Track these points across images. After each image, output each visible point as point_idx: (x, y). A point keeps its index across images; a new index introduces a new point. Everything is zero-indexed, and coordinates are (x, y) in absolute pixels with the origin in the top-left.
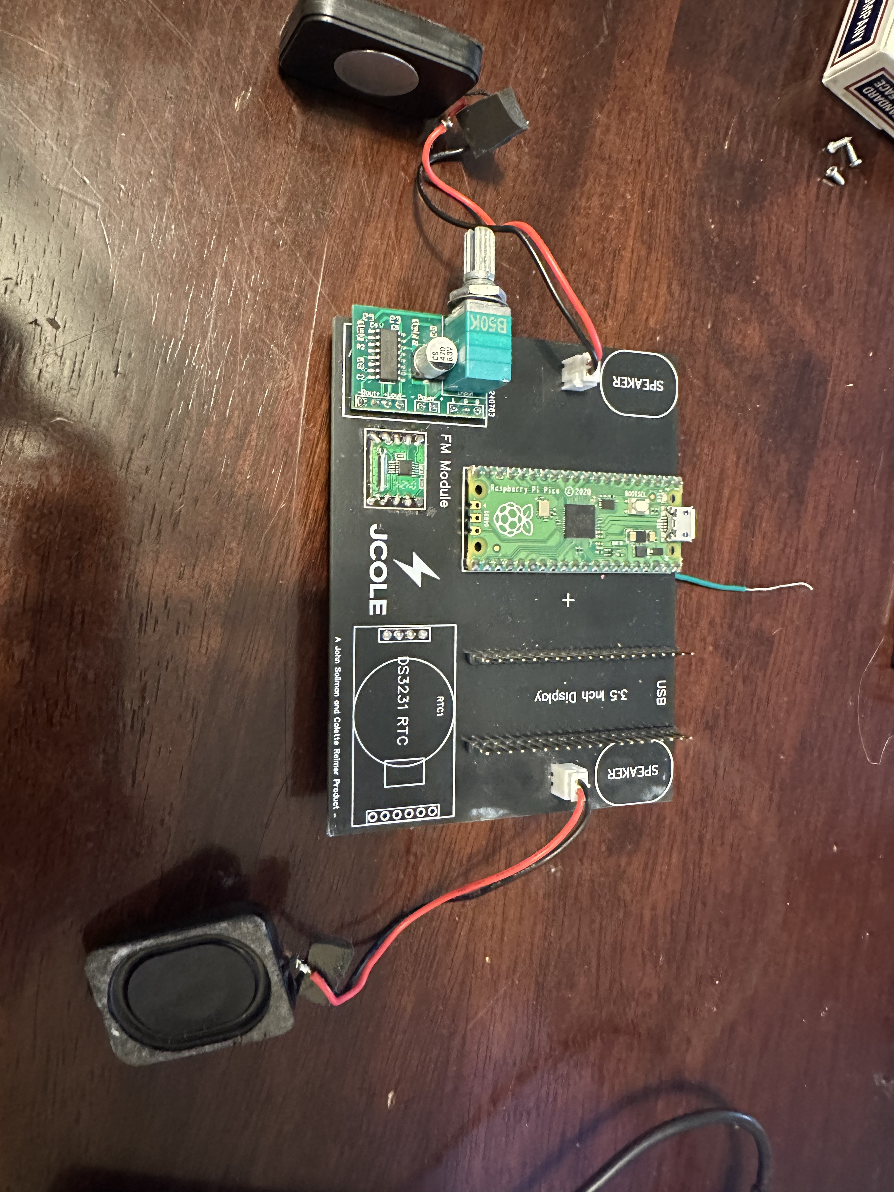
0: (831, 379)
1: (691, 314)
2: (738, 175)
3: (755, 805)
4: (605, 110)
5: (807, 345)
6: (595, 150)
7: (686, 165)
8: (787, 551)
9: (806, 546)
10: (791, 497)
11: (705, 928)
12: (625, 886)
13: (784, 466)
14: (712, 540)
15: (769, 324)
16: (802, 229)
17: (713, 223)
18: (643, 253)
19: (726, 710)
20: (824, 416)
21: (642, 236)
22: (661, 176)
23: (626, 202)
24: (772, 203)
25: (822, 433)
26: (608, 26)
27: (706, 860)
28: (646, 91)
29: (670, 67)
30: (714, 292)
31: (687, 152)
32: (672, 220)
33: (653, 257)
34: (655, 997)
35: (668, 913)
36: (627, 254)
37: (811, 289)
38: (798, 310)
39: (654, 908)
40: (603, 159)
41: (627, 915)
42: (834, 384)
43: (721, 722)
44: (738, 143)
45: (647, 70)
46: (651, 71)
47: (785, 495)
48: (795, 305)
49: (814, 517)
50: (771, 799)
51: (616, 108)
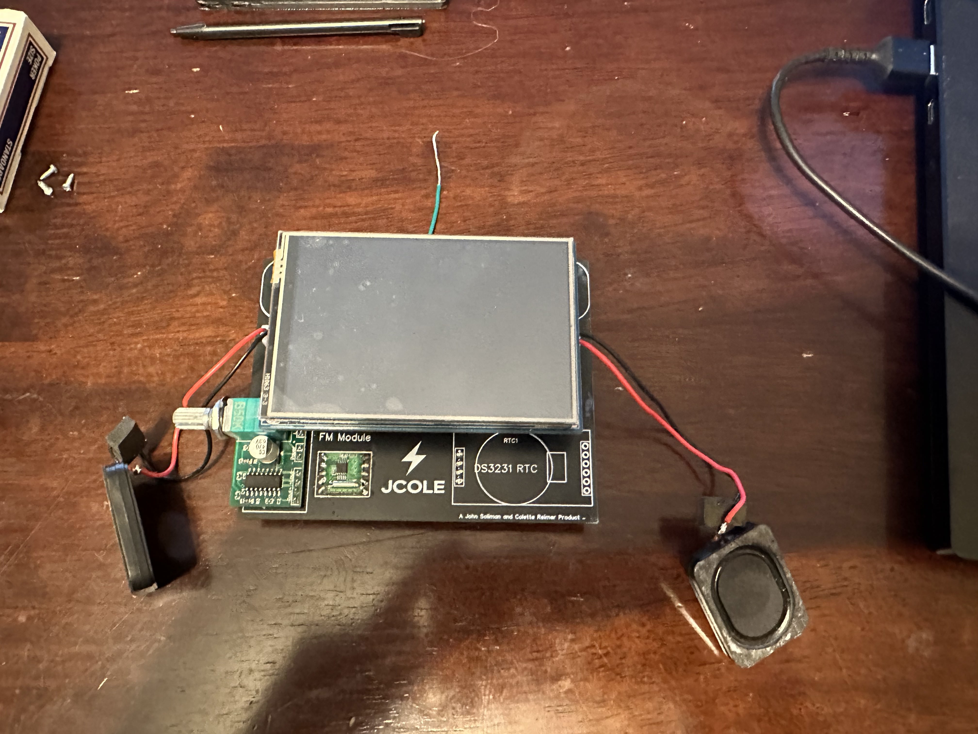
0: (221, 145)
1: (208, 273)
2: (95, 262)
3: (550, 125)
4: (84, 380)
5: (202, 173)
6: (114, 380)
7: (102, 306)
8: (358, 148)
9: (351, 133)
10: (318, 156)
11: (648, 143)
12: (630, 216)
13: (297, 167)
14: (366, 213)
15: (196, 207)
16: (117, 199)
17: (137, 274)
18: (176, 323)
19: (487, 168)
20: (251, 144)
21: (164, 328)
22: (115, 324)
23: (145, 347)
24: (107, 230)
25: (263, 142)
26: (23, 394)
27: (598, 155)
28: (59, 352)
29: (35, 339)
30: (186, 259)
31: (92, 308)
32: (145, 307)
33: (177, 315)
34: (703, 171)
35: (642, 175)
36: (181, 336)
37: (160, 180)
38: (179, 186)
39: (640, 189)
40: (120, 373)
41: (650, 209)
42: (224, 141)
43: (496, 169)
44: (72, 269)
45: (44, 355)
46: (43, 352)
47: (318, 161)
48: (175, 190)
49: (328, 132)
50: (542, 113)
51: (79, 371)
